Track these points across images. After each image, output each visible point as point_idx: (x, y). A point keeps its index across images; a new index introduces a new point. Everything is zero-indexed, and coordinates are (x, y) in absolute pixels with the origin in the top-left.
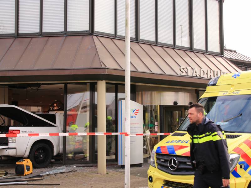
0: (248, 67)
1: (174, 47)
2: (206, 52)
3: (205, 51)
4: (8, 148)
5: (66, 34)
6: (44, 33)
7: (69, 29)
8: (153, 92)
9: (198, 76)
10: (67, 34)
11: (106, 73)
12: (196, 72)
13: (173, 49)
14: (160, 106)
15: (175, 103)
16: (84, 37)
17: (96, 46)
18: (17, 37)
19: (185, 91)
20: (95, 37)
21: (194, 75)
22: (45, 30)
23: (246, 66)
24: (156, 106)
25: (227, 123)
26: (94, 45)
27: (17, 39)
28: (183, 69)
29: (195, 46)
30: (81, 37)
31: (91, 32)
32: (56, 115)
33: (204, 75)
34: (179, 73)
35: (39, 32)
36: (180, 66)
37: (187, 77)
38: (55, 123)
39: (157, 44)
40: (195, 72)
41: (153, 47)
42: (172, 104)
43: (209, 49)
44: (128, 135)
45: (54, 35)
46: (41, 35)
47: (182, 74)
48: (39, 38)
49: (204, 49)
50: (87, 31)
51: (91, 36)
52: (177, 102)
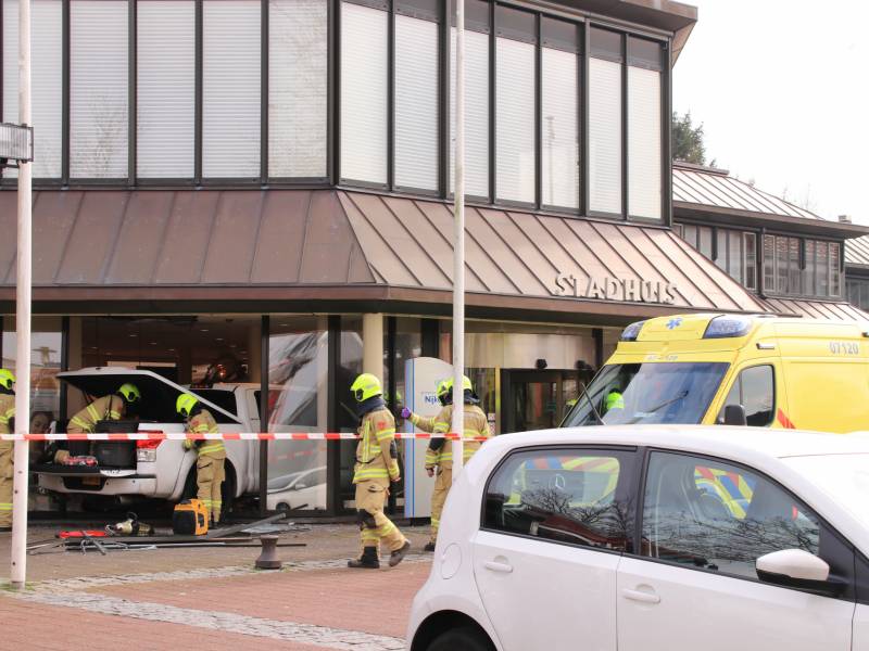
0: (764, 230)
1: (537, 208)
2: (623, 219)
3: (618, 215)
4: (136, 476)
5: (265, 184)
6: (207, 180)
7: (275, 172)
8: (483, 335)
9: (601, 296)
10: (270, 184)
11: (389, 297)
12: (595, 287)
13: (534, 215)
14: (502, 370)
15: (541, 363)
16: (316, 194)
17: (350, 224)
18: (133, 188)
19: (567, 332)
20: (342, 195)
21: (591, 294)
22: (209, 172)
23: (758, 230)
24: (491, 372)
25: (653, 414)
26: (344, 220)
27: (134, 194)
28: (565, 280)
29: (594, 204)
30: (306, 194)
31: (332, 181)
32: (236, 393)
33: (615, 293)
34: (554, 289)
35: (193, 176)
36: (559, 272)
37: (573, 299)
38: (236, 414)
39: (493, 203)
40: (592, 285)
41: (483, 212)
42: (532, 366)
43: (632, 212)
44: (458, 439)
45: (234, 185)
46: (198, 183)
47: (562, 293)
48: (196, 193)
49: (617, 210)
50: (321, 179)
51: (333, 194)
52: (544, 361)
